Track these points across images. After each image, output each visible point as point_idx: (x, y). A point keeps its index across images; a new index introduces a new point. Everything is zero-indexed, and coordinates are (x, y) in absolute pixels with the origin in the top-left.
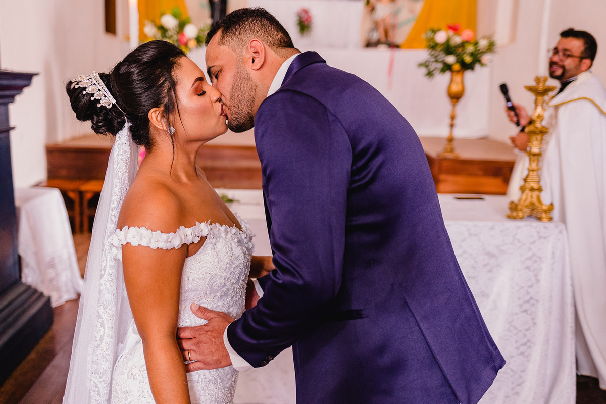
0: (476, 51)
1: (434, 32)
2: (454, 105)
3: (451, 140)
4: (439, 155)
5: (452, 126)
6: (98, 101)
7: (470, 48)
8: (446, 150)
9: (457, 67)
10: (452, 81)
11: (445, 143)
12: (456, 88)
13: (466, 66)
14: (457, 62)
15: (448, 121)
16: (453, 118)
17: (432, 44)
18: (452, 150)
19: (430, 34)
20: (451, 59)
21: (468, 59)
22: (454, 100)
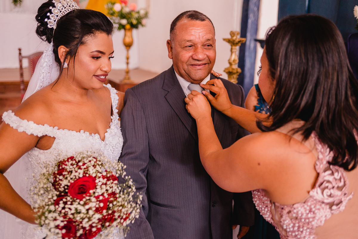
0: (139, 17)
1: (114, 4)
2: (128, 50)
3: (127, 72)
4: (121, 81)
5: (128, 63)
6: (49, 18)
7: (136, 15)
8: (125, 79)
9: (128, 27)
10: (125, 35)
11: (124, 74)
12: (128, 40)
13: (134, 26)
14: (128, 23)
15: (125, 60)
16: (128, 58)
17: (111, 12)
18: (129, 79)
19: (110, 5)
20: (124, 22)
21: (135, 22)
22: (128, 48)
